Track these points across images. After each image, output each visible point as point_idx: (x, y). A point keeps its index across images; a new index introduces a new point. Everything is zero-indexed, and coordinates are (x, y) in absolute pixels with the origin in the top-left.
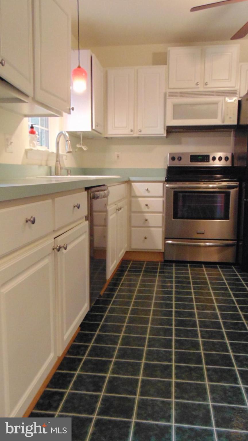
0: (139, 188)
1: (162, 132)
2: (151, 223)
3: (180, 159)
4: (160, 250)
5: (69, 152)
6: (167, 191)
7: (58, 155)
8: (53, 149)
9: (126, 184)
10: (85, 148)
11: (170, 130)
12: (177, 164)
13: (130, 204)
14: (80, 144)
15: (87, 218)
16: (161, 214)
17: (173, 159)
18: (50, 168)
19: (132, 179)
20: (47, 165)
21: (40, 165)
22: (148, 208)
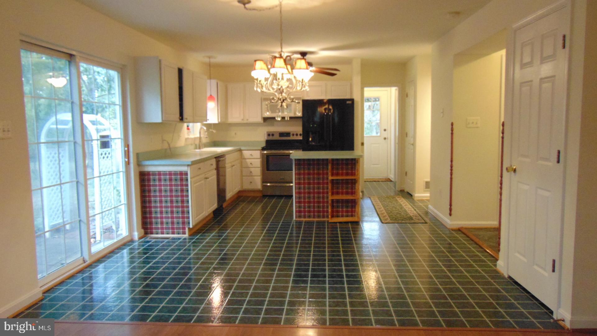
0: (246, 154)
1: (260, 120)
2: (254, 174)
3: (273, 135)
4: (260, 189)
5: (206, 138)
6: (262, 155)
7: (200, 138)
8: (198, 135)
9: (239, 152)
10: (214, 131)
11: (265, 119)
12: (271, 138)
13: (241, 163)
14: (212, 129)
15: (216, 169)
16: (259, 169)
17: (269, 135)
18: (196, 145)
19: (242, 148)
20: (194, 143)
21: (192, 144)
22: (252, 165)
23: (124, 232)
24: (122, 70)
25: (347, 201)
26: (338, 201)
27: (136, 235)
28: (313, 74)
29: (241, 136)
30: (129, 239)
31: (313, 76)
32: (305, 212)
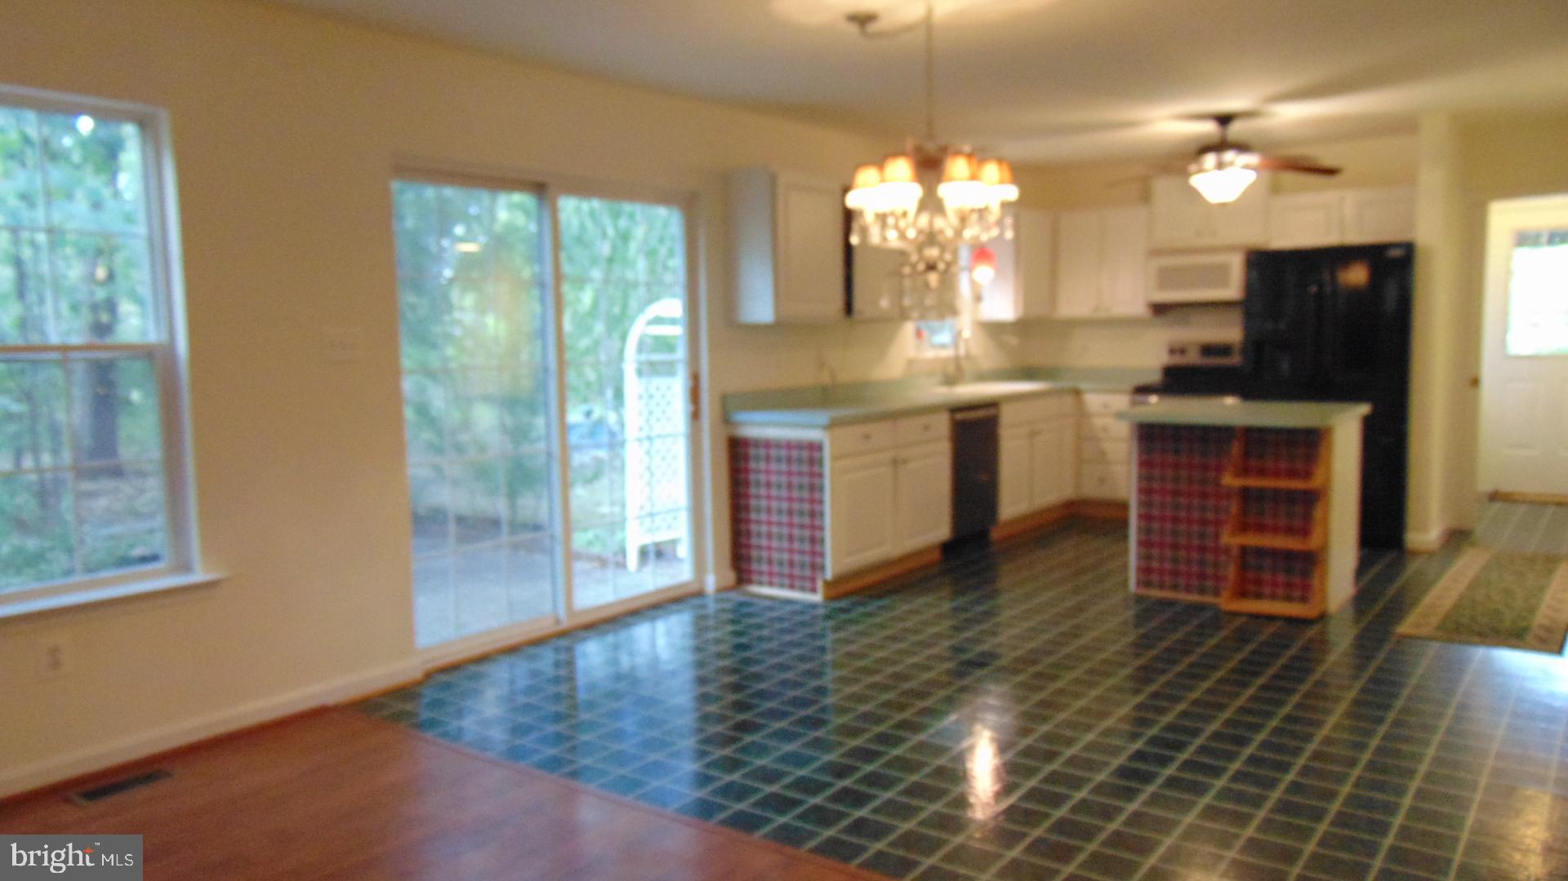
0: (1094, 401)
1: (1143, 310)
2: (1110, 457)
3: (1184, 352)
9: (1071, 395)
12: (1178, 360)
13: (1078, 426)
14: (1006, 336)
16: (1126, 445)
17: (1172, 351)
18: (947, 376)
19: (1083, 386)
20: (943, 372)
22: (1107, 433)
23: (680, 573)
24: (688, 204)
25: (1289, 556)
26: (1260, 552)
27: (711, 583)
28: (1251, 177)
29: (1097, 353)
30: (694, 588)
31: (1253, 185)
32: (1161, 572)
